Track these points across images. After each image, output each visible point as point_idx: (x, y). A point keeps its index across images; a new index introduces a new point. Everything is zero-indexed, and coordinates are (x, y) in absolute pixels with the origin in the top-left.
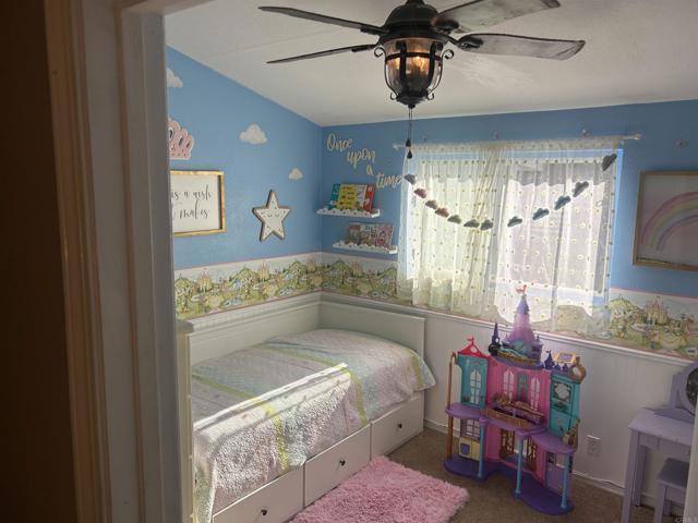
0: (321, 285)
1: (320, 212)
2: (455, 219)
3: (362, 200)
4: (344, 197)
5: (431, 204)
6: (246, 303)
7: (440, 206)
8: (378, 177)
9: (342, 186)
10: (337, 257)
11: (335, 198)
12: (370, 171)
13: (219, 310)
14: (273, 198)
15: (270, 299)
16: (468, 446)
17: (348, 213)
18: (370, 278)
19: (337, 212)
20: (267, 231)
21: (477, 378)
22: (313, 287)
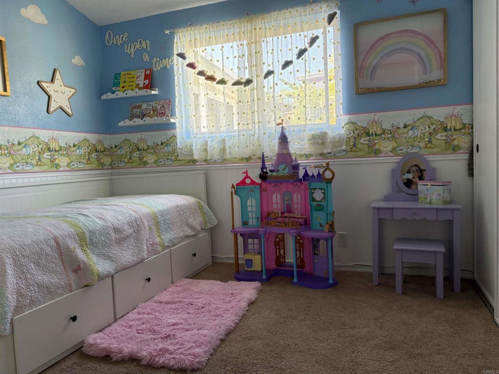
0: (110, 164)
1: (104, 97)
2: (222, 82)
3: (142, 82)
4: (125, 82)
5: (201, 73)
6: (37, 169)
7: (209, 74)
8: (154, 61)
9: (122, 73)
10: (123, 137)
11: (117, 84)
12: (146, 58)
13: (9, 171)
14: (58, 76)
15: (62, 169)
16: (251, 260)
17: (130, 93)
18: (154, 149)
19: (120, 94)
20: (54, 106)
21: (252, 204)
22: (103, 164)
